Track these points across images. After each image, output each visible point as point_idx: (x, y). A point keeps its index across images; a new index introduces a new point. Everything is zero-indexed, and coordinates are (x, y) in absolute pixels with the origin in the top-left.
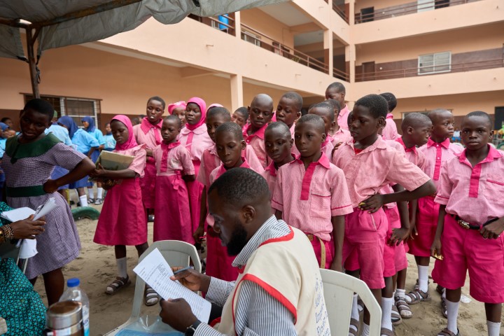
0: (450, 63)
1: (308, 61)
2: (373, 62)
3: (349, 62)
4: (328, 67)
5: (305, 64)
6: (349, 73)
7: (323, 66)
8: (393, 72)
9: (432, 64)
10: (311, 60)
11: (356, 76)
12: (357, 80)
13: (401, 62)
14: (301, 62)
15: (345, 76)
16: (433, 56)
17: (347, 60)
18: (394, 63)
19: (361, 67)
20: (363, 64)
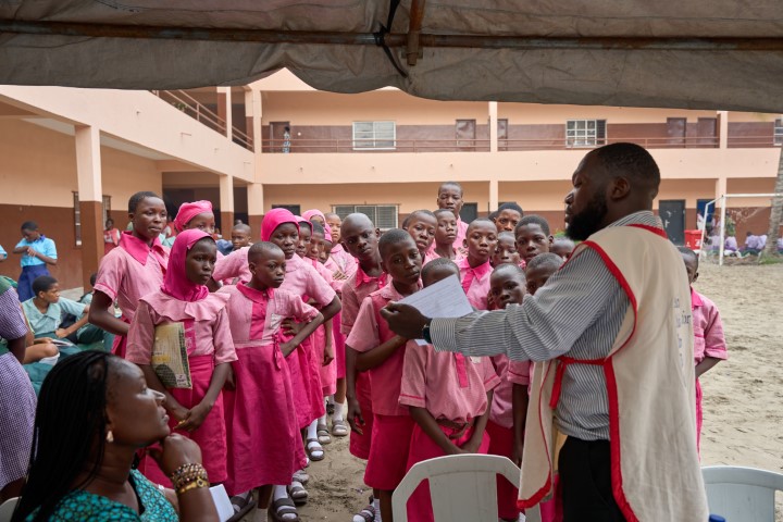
0: (395, 138)
1: (197, 111)
2: (288, 123)
3: (252, 118)
4: (224, 124)
5: (193, 115)
6: (252, 136)
7: (216, 120)
8: (319, 142)
9: (371, 136)
10: (201, 110)
11: (264, 143)
12: (265, 150)
13: (328, 128)
14: (188, 112)
15: (245, 139)
16: (371, 124)
17: (248, 114)
18: (319, 127)
19: (269, 127)
20: (271, 123)
